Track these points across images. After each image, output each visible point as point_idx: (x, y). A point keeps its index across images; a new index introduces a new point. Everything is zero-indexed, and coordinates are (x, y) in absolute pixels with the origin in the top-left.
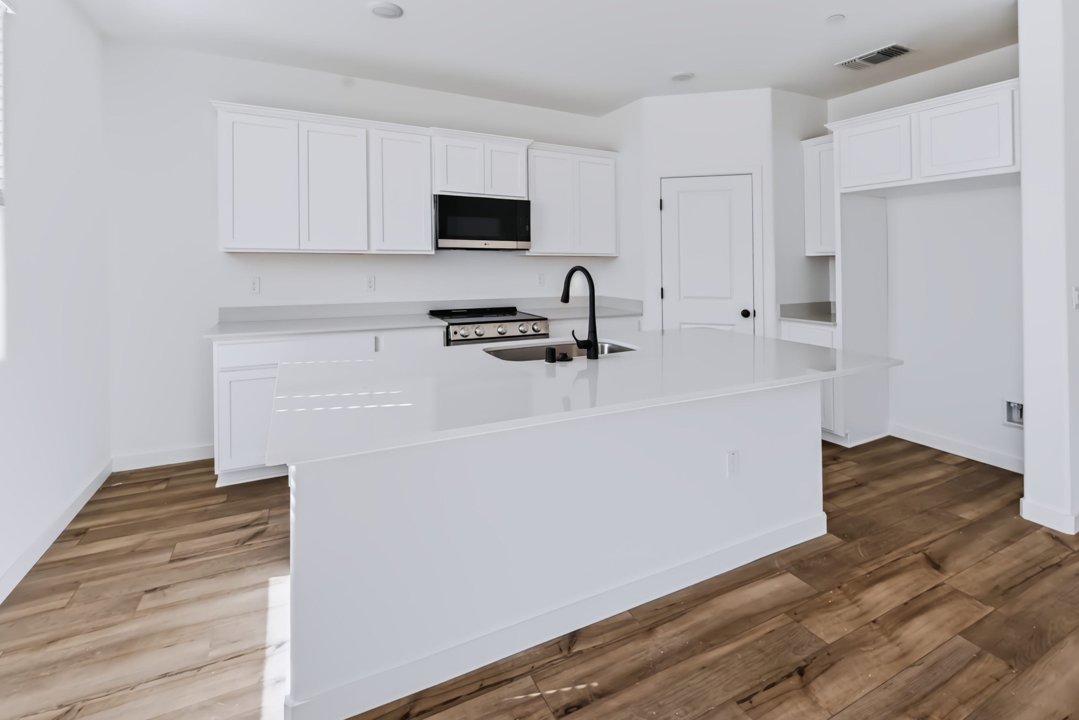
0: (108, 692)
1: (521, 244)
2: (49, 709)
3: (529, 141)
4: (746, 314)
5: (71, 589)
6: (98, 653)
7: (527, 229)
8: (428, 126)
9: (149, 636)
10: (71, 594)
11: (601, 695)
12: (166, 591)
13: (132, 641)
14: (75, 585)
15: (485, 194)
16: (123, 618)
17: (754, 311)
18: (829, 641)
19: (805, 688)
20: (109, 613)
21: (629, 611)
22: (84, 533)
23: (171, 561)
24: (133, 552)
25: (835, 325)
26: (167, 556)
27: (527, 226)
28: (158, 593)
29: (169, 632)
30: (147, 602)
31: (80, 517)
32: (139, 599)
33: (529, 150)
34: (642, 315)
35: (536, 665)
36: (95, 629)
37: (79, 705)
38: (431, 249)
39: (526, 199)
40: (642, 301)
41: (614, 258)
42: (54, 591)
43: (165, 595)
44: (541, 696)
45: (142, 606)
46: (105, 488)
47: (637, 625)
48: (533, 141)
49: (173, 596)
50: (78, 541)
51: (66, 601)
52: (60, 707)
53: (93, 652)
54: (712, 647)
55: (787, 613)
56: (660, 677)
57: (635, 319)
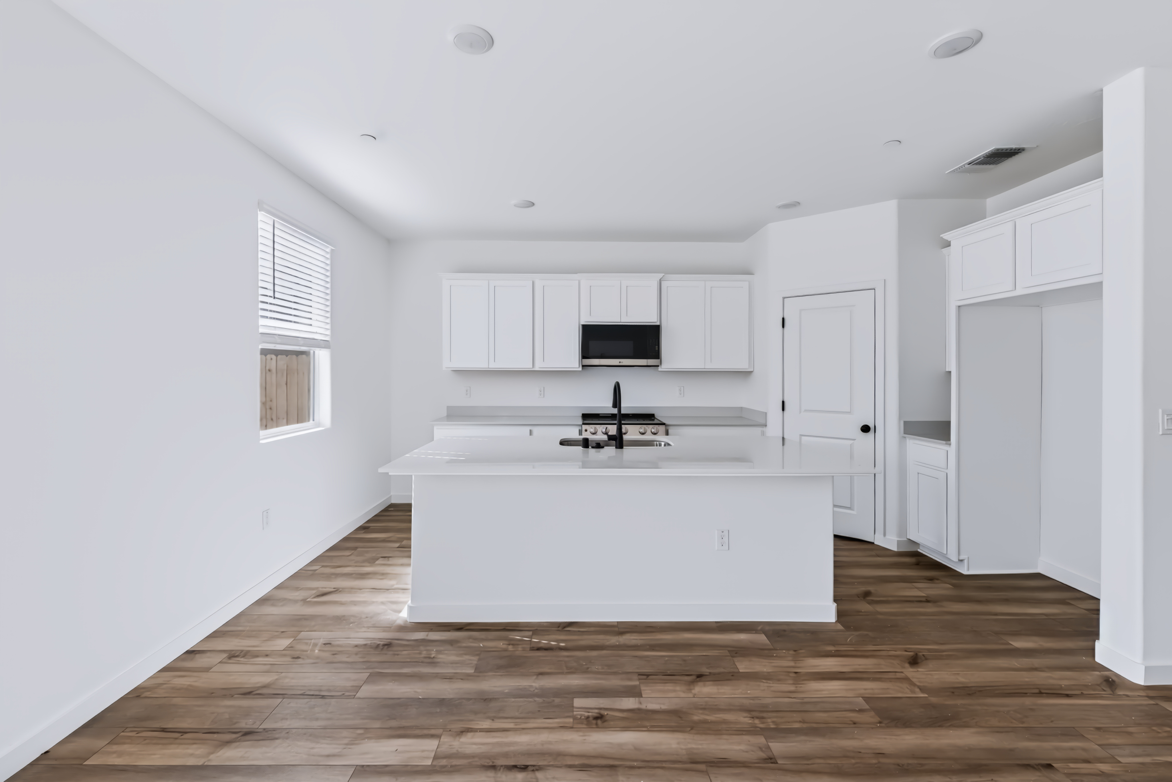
0: (352, 588)
1: (651, 362)
2: (330, 588)
3: (661, 275)
4: (866, 429)
5: (352, 550)
6: (354, 575)
7: (657, 349)
8: (576, 273)
9: (375, 574)
10: (353, 551)
11: (562, 649)
12: (390, 559)
13: (368, 574)
14: (355, 548)
15: (621, 321)
16: (369, 565)
17: (875, 426)
18: (741, 671)
19: (693, 682)
20: (364, 561)
21: (617, 622)
22: (368, 529)
23: (398, 548)
24: (384, 541)
25: (950, 444)
26: (397, 545)
27: (657, 347)
28: (386, 559)
29: (383, 574)
30: (380, 561)
31: (369, 521)
32: (378, 559)
33: (662, 282)
34: (766, 426)
35: (539, 629)
36: (356, 566)
37: (341, 590)
38: (578, 366)
39: (658, 324)
40: (766, 413)
41: (750, 372)
42: (347, 549)
43: (388, 560)
44: (531, 641)
45: (377, 562)
46: (386, 510)
47: (616, 629)
48: (664, 274)
49: (391, 561)
50: (363, 531)
51: (350, 554)
52: (334, 588)
53: (352, 574)
54: (653, 650)
55: (729, 651)
56: (604, 652)
57: (758, 430)
